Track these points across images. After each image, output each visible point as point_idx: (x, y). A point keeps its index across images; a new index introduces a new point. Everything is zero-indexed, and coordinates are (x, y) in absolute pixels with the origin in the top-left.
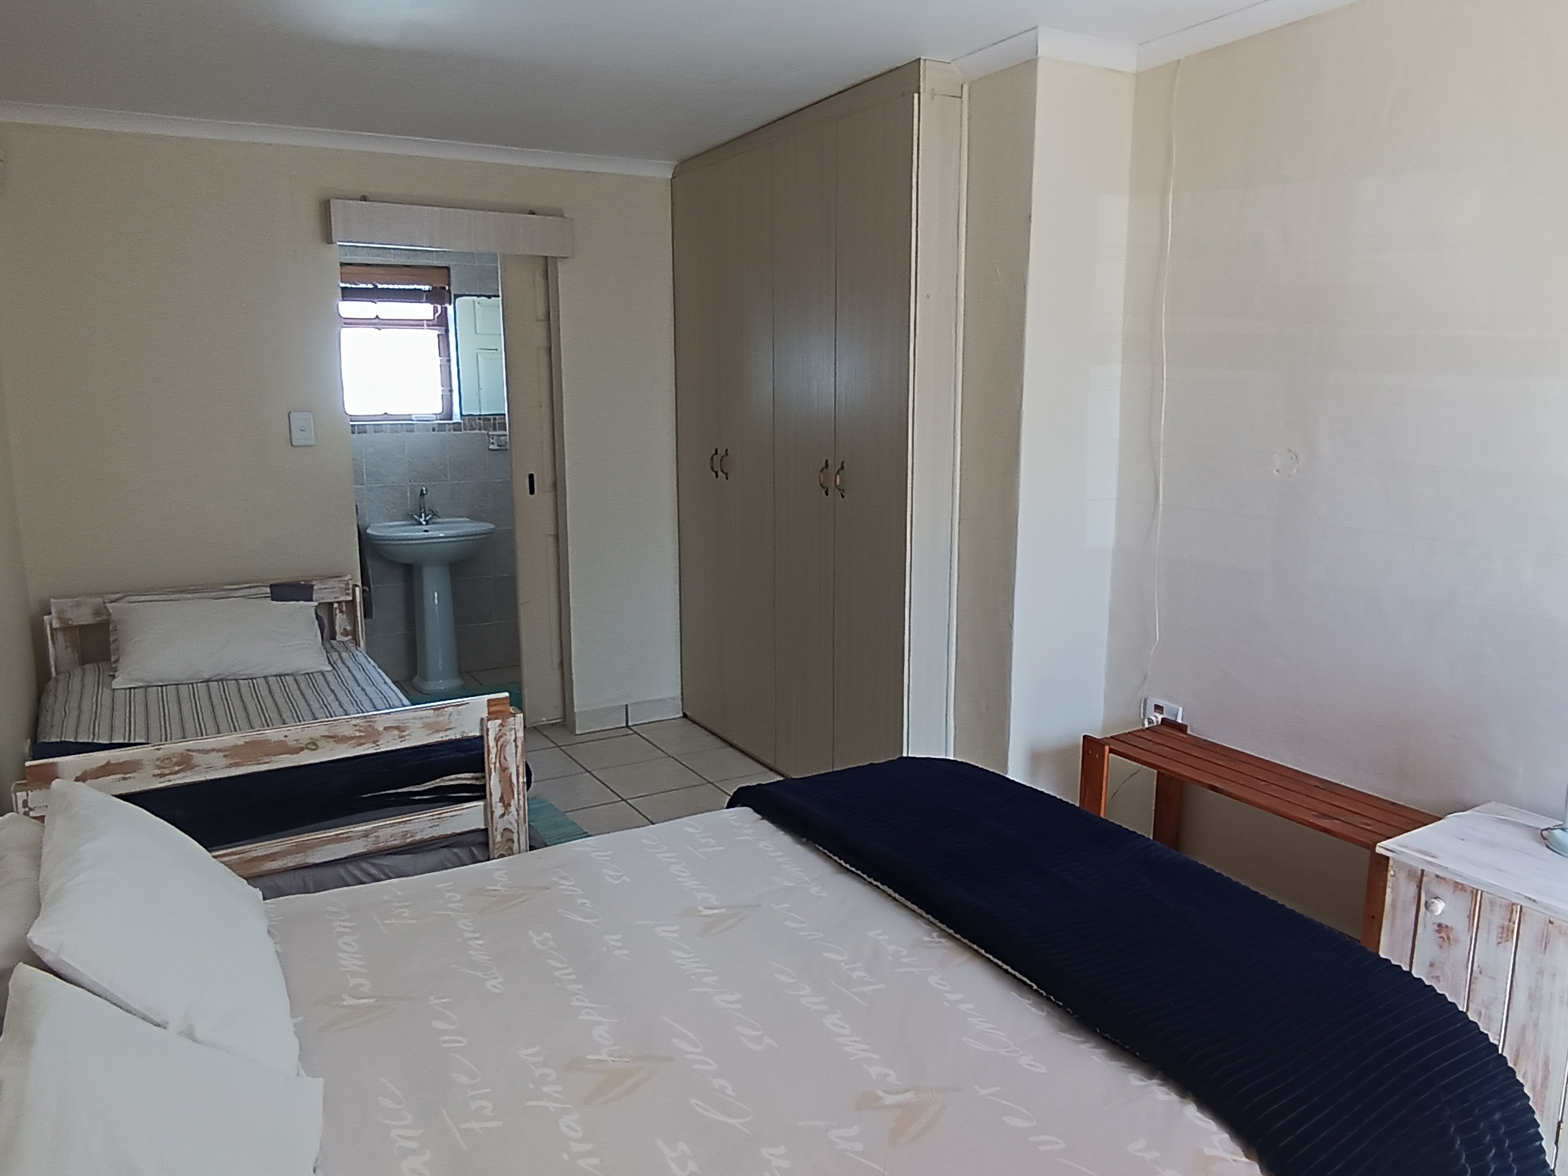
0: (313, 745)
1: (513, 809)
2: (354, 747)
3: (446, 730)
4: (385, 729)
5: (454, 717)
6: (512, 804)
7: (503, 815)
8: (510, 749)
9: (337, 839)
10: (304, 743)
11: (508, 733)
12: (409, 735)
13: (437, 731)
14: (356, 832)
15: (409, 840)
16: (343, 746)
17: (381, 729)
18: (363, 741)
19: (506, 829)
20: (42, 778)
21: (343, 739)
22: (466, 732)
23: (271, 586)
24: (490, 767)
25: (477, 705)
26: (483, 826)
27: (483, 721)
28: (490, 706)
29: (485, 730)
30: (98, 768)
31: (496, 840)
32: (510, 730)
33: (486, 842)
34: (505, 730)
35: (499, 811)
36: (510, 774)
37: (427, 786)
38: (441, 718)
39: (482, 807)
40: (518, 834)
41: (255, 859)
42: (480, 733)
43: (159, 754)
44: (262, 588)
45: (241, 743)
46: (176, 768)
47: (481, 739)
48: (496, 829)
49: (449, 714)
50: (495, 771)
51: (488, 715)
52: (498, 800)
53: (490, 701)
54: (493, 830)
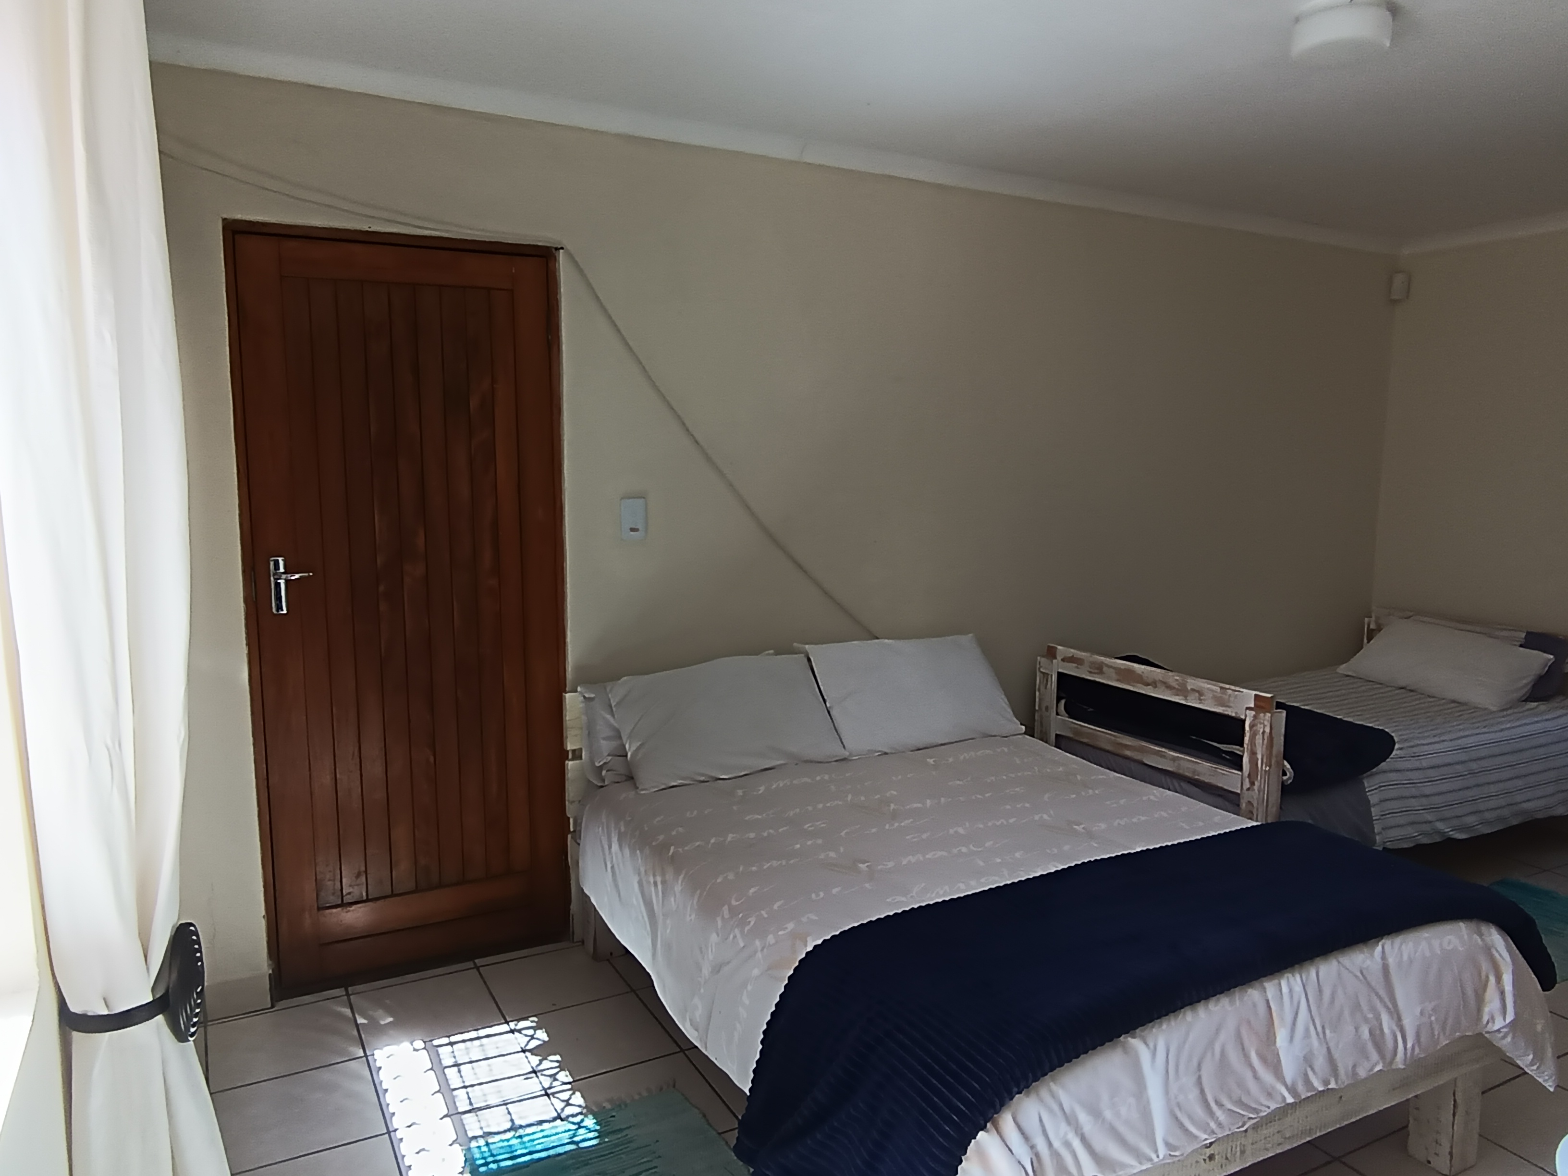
0: (1154, 684)
1: (1256, 787)
3: (1226, 706)
4: (1193, 690)
5: (1232, 699)
6: (1256, 783)
7: (1248, 789)
8: (1259, 739)
9: (1158, 753)
10: (1150, 681)
11: (1259, 725)
12: (1204, 700)
13: (1223, 706)
15: (1196, 777)
16: (1169, 692)
17: (1189, 688)
18: (1179, 693)
19: (1249, 802)
20: (1051, 653)
21: (1169, 687)
22: (1236, 713)
23: (1528, 633)
24: (1245, 746)
25: (1248, 696)
26: (1239, 791)
27: (1247, 708)
28: (1255, 700)
29: (1246, 716)
30: (1069, 657)
31: (1243, 806)
32: (1261, 723)
33: (1238, 805)
34: (1256, 721)
35: (1247, 784)
36: (1258, 759)
37: (1226, 747)
38: (1224, 696)
39: (1240, 777)
40: (1257, 809)
41: (1121, 744)
42: (1243, 717)
43: (1091, 659)
44: (1521, 633)
45: (1123, 667)
46: (1096, 671)
47: (1244, 721)
48: (1243, 798)
49: (1230, 696)
50: (1247, 751)
51: (1252, 705)
52: (1247, 775)
53: (1256, 695)
54: (1241, 796)
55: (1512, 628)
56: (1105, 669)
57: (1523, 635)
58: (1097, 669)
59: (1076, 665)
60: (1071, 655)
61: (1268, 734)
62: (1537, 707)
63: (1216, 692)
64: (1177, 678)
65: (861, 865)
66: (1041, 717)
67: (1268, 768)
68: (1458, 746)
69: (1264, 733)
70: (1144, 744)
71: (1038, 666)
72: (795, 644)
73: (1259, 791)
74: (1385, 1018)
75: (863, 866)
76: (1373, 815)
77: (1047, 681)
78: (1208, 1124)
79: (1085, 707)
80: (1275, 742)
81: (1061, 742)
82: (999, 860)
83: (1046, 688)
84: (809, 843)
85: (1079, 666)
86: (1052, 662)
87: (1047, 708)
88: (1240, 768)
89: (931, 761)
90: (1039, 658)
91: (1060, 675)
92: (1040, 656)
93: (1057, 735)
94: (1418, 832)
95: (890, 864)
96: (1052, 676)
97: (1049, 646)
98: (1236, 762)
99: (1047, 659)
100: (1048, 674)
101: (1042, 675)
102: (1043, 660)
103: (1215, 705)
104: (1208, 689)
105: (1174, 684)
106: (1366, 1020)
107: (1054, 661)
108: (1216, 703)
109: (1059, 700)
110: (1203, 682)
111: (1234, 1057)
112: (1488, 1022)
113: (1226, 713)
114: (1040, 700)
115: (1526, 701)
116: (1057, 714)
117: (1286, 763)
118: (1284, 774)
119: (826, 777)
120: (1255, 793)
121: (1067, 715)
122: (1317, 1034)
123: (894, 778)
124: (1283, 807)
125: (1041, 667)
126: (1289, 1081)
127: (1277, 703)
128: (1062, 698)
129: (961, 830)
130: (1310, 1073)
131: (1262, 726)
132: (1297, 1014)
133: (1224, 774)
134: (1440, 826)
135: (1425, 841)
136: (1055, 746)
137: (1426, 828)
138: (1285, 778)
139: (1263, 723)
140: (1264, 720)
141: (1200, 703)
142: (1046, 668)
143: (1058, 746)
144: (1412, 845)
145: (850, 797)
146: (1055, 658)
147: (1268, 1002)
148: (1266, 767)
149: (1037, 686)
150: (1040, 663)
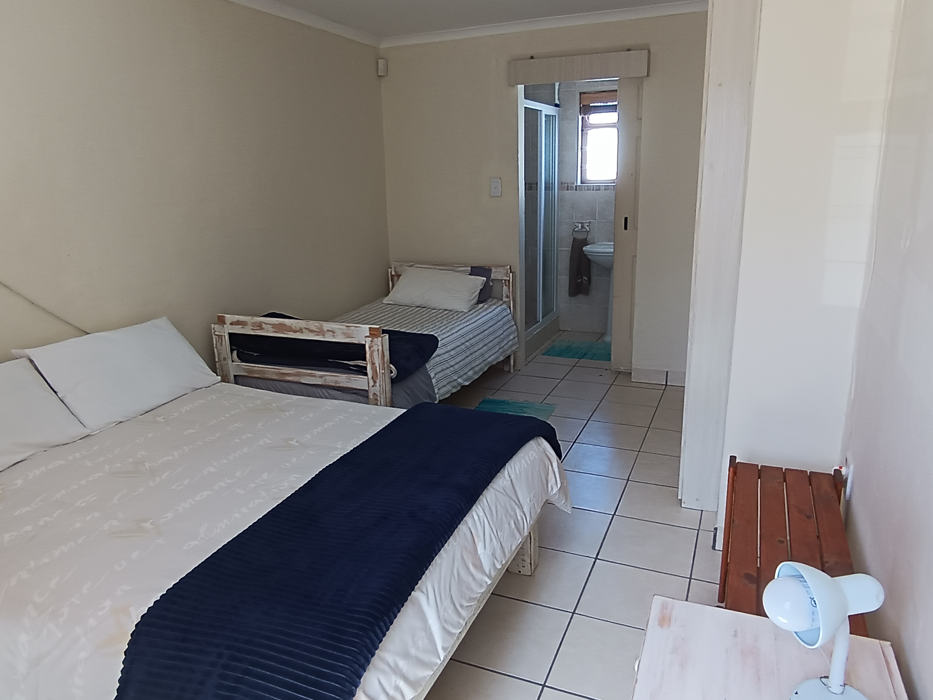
0: (301, 331)
1: (377, 384)
2: (316, 336)
3: (352, 338)
4: (328, 331)
5: (355, 332)
6: (377, 381)
7: (373, 386)
8: (375, 354)
9: (310, 375)
10: (298, 329)
11: (375, 346)
12: (336, 336)
13: (349, 338)
14: (318, 374)
15: (338, 385)
16: (312, 334)
17: (325, 330)
18: (319, 334)
19: (374, 394)
20: (221, 321)
21: (312, 331)
22: (359, 341)
23: (472, 267)
24: (367, 360)
25: (365, 328)
26: (367, 389)
27: (366, 337)
28: (370, 331)
29: (366, 342)
30: (236, 321)
31: (371, 397)
32: (376, 345)
33: (367, 397)
34: (373, 344)
35: (371, 383)
36: (376, 367)
37: (353, 363)
38: (349, 331)
39: (367, 379)
40: (380, 397)
41: (283, 374)
42: (364, 343)
43: (253, 321)
44: (468, 268)
45: (277, 323)
46: (258, 328)
47: (364, 346)
48: (370, 392)
49: (353, 330)
50: (369, 363)
51: (368, 335)
52: (371, 378)
53: (370, 328)
54: (369, 392)
55: (463, 265)
56: (264, 326)
57: (470, 269)
58: (258, 326)
59: (242, 326)
60: (236, 320)
61: (381, 351)
62: (483, 306)
63: (344, 330)
64: (316, 325)
65: (144, 525)
66: (221, 365)
67: (383, 372)
68: (459, 335)
69: (378, 350)
70: (301, 370)
71: (213, 331)
72: (13, 351)
73: (380, 386)
74: (518, 511)
75: (147, 525)
76: (434, 383)
77: (222, 340)
78: (459, 623)
79: (251, 353)
80: (385, 354)
81: (238, 380)
82: (253, 485)
83: (221, 345)
84: (88, 518)
85: (244, 327)
86: (224, 327)
87: (225, 359)
88: (366, 374)
89: (160, 419)
90: (213, 325)
91: (230, 334)
92: (213, 323)
93: (234, 376)
94: (451, 387)
95: (170, 515)
96: (225, 336)
97: (218, 316)
98: (362, 371)
99: (219, 325)
100: (222, 336)
101: (217, 337)
102: (217, 327)
103: (344, 338)
104: (338, 328)
105: (315, 329)
106: (511, 516)
107: (225, 326)
108: (344, 337)
109: (232, 350)
110: (335, 325)
111: (463, 574)
112: (551, 492)
113: (352, 342)
114: (218, 354)
115: (478, 304)
116: (233, 361)
117: (391, 366)
118: (392, 372)
119: (78, 455)
120: (378, 388)
121: (240, 361)
122: (495, 536)
123: (137, 441)
124: (393, 392)
125: (215, 331)
126: (488, 573)
127: (383, 330)
128: (234, 350)
129: (212, 469)
130: (495, 561)
131: (377, 346)
132: (484, 529)
133: (355, 380)
134: (460, 380)
135: (454, 391)
136: (235, 384)
137: (455, 383)
138: (392, 375)
139: (377, 344)
140: (378, 342)
141: (334, 338)
142: (219, 332)
143: (236, 383)
144: (449, 395)
145: (107, 467)
146: (225, 324)
147: (470, 528)
148: (382, 371)
149: (215, 346)
150: (214, 328)
